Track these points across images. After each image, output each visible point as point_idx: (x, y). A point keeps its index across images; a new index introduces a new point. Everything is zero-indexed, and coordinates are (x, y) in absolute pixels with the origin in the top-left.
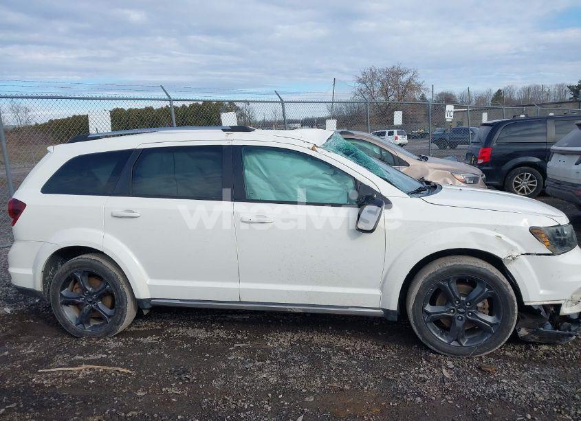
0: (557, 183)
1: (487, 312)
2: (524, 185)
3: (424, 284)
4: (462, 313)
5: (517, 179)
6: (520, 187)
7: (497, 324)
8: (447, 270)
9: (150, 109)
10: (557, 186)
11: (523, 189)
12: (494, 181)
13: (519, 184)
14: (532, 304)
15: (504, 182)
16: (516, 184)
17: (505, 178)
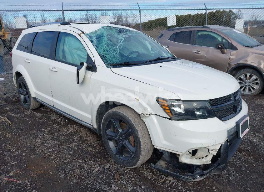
4: (121, 140)
9: (189, 15)
14: (157, 148)
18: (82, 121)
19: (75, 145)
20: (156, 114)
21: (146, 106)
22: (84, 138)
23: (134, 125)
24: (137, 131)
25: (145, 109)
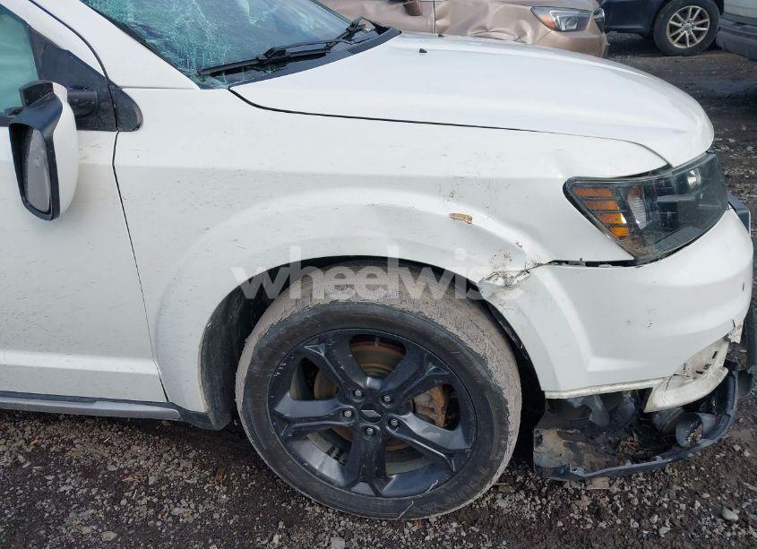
0: (739, 24)
1: (441, 418)
2: (687, 29)
3: (259, 352)
4: (374, 420)
5: (676, 19)
6: (679, 34)
7: (462, 452)
8: (315, 317)
10: (738, 28)
11: (684, 35)
12: (635, 24)
13: (677, 28)
14: (565, 395)
15: (653, 26)
16: (673, 28)
17: (655, 18)
18: (93, 400)
19: (93, 520)
20: (560, 262)
21: (511, 235)
22: (112, 468)
23: (464, 338)
24: (482, 360)
25: (507, 251)
